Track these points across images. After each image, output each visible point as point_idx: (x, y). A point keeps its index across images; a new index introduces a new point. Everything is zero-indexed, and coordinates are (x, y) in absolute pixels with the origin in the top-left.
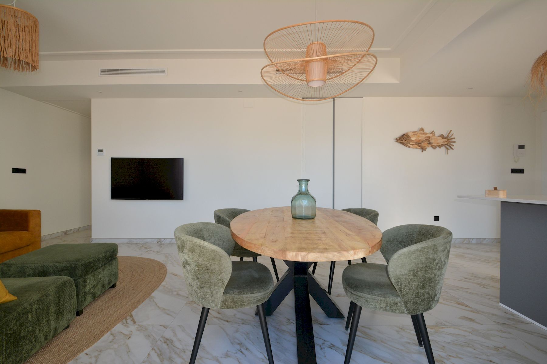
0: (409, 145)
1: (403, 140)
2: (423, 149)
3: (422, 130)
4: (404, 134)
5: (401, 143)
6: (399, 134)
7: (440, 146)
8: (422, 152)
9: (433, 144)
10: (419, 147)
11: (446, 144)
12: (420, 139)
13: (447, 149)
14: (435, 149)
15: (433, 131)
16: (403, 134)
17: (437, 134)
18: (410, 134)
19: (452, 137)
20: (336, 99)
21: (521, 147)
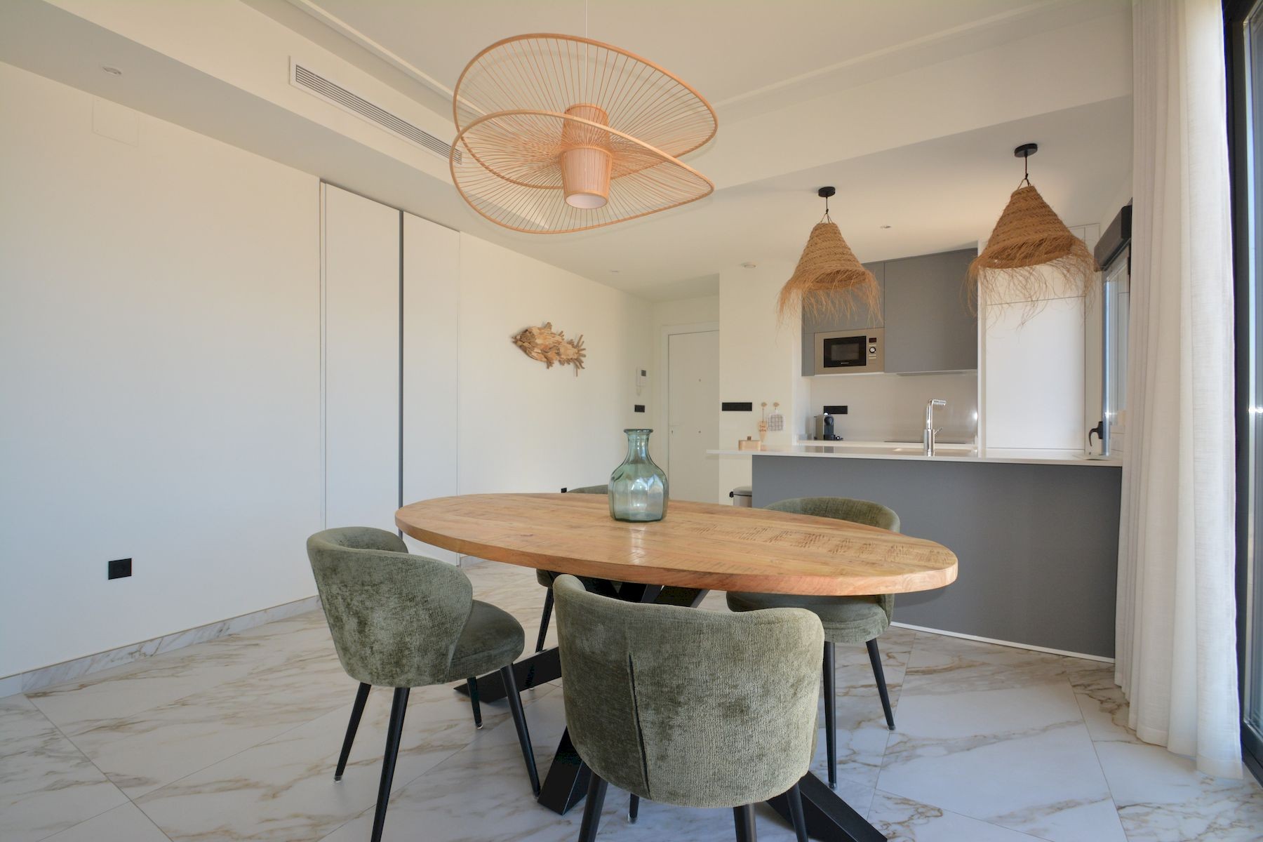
0: (533, 354)
1: (524, 340)
2: (549, 363)
3: (549, 325)
4: (527, 330)
5: (521, 347)
6: (516, 329)
7: (569, 361)
8: (548, 368)
9: (562, 356)
10: (546, 360)
11: (576, 357)
12: (547, 343)
13: (577, 367)
14: (563, 364)
15: (562, 332)
16: (525, 329)
17: (567, 337)
18: (535, 332)
19: (582, 347)
20: (405, 214)
21: (644, 373)
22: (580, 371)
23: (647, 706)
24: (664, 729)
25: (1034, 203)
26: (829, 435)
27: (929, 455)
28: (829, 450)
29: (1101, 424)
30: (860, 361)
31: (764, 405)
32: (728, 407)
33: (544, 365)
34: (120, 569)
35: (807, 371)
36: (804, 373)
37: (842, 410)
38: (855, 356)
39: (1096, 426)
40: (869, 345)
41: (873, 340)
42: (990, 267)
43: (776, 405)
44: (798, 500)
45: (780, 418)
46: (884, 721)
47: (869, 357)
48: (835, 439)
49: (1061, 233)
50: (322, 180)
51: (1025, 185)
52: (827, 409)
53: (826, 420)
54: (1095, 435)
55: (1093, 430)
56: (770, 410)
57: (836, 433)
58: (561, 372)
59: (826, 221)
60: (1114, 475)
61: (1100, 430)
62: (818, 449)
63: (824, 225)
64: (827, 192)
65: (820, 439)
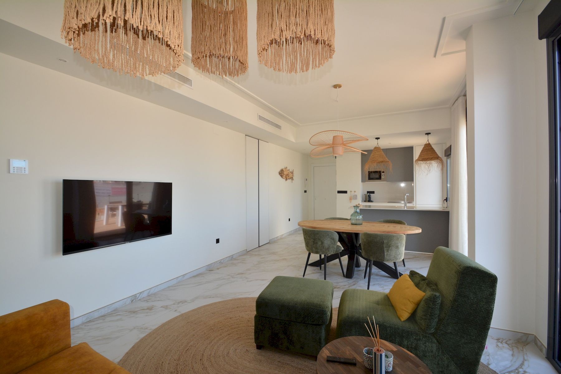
0: (283, 177)
1: (282, 173)
2: (286, 180)
3: (287, 168)
5: (281, 175)
6: (280, 170)
7: (290, 178)
10: (286, 178)
11: (292, 177)
12: (286, 173)
16: (282, 170)
17: (290, 171)
18: (284, 170)
19: (293, 173)
20: (259, 140)
21: (306, 180)
22: (293, 181)
23: (385, 248)
24: (388, 251)
25: (430, 148)
26: (370, 201)
27: (406, 208)
28: (370, 206)
29: (447, 198)
30: (380, 178)
31: (351, 191)
32: (339, 192)
33: (285, 180)
34: (218, 241)
35: (363, 181)
36: (362, 181)
37: (373, 192)
38: (377, 176)
39: (445, 199)
40: (382, 173)
41: (383, 172)
42: (419, 161)
43: (355, 192)
44: (382, 220)
45: (356, 196)
46: (403, 266)
47: (382, 177)
48: (372, 202)
49: (436, 156)
50: (246, 135)
51: (428, 143)
52: (368, 192)
53: (369, 195)
54: (445, 201)
55: (445, 200)
56: (353, 193)
57: (372, 200)
58: (289, 181)
59: (377, 146)
60: (448, 213)
61: (446, 200)
62: (366, 206)
63: (377, 147)
64: (377, 138)
65: (367, 202)
